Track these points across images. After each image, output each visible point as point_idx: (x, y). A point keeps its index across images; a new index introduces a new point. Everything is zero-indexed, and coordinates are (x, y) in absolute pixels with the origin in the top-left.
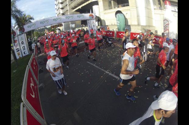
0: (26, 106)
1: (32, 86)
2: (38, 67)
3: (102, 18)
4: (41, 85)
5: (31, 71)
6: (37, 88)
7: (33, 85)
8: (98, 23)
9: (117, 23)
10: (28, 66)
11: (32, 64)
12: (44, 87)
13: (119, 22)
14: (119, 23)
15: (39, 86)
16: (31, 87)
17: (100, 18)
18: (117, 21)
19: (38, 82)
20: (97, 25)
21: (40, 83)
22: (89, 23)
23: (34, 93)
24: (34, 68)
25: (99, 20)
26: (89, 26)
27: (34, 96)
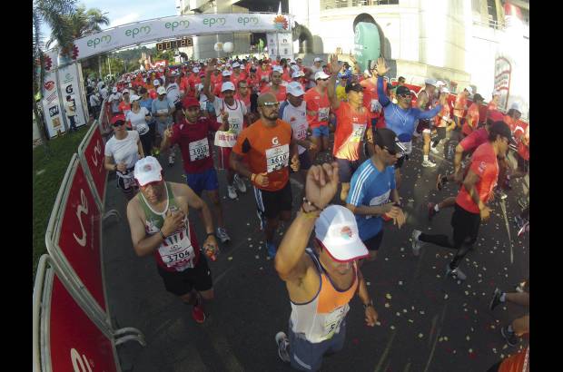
0: (54, 264)
1: (82, 212)
3: (314, 32)
4: (110, 213)
5: (83, 168)
6: (96, 223)
7: (86, 211)
8: (301, 45)
9: (356, 49)
10: (75, 154)
11: (89, 152)
12: (118, 220)
13: (361, 47)
14: (362, 51)
15: (103, 217)
16: (79, 215)
17: (307, 30)
18: (356, 43)
19: (101, 205)
20: (297, 50)
22: (272, 40)
23: (84, 234)
24: (96, 163)
25: (303, 35)
26: (270, 51)
27: (82, 242)
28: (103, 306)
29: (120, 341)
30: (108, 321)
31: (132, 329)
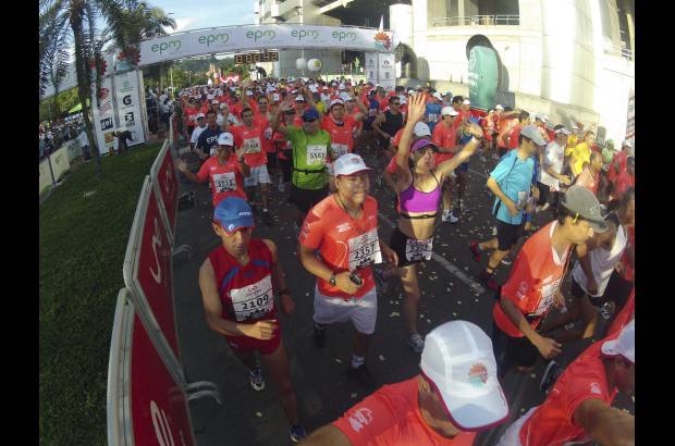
1: (157, 245)
2: (176, 186)
3: (419, 53)
4: (181, 248)
5: (157, 197)
6: (167, 257)
7: (160, 243)
8: (403, 68)
9: (471, 78)
10: (148, 177)
11: (161, 176)
13: (476, 76)
14: (477, 81)
15: (174, 252)
16: (154, 247)
17: (412, 51)
18: (470, 71)
19: (171, 238)
20: (399, 75)
21: (178, 243)
22: (371, 61)
23: (159, 270)
24: (167, 189)
25: (407, 56)
26: (369, 74)
27: (158, 278)
28: (176, 353)
29: (193, 396)
30: (181, 372)
31: (209, 384)
